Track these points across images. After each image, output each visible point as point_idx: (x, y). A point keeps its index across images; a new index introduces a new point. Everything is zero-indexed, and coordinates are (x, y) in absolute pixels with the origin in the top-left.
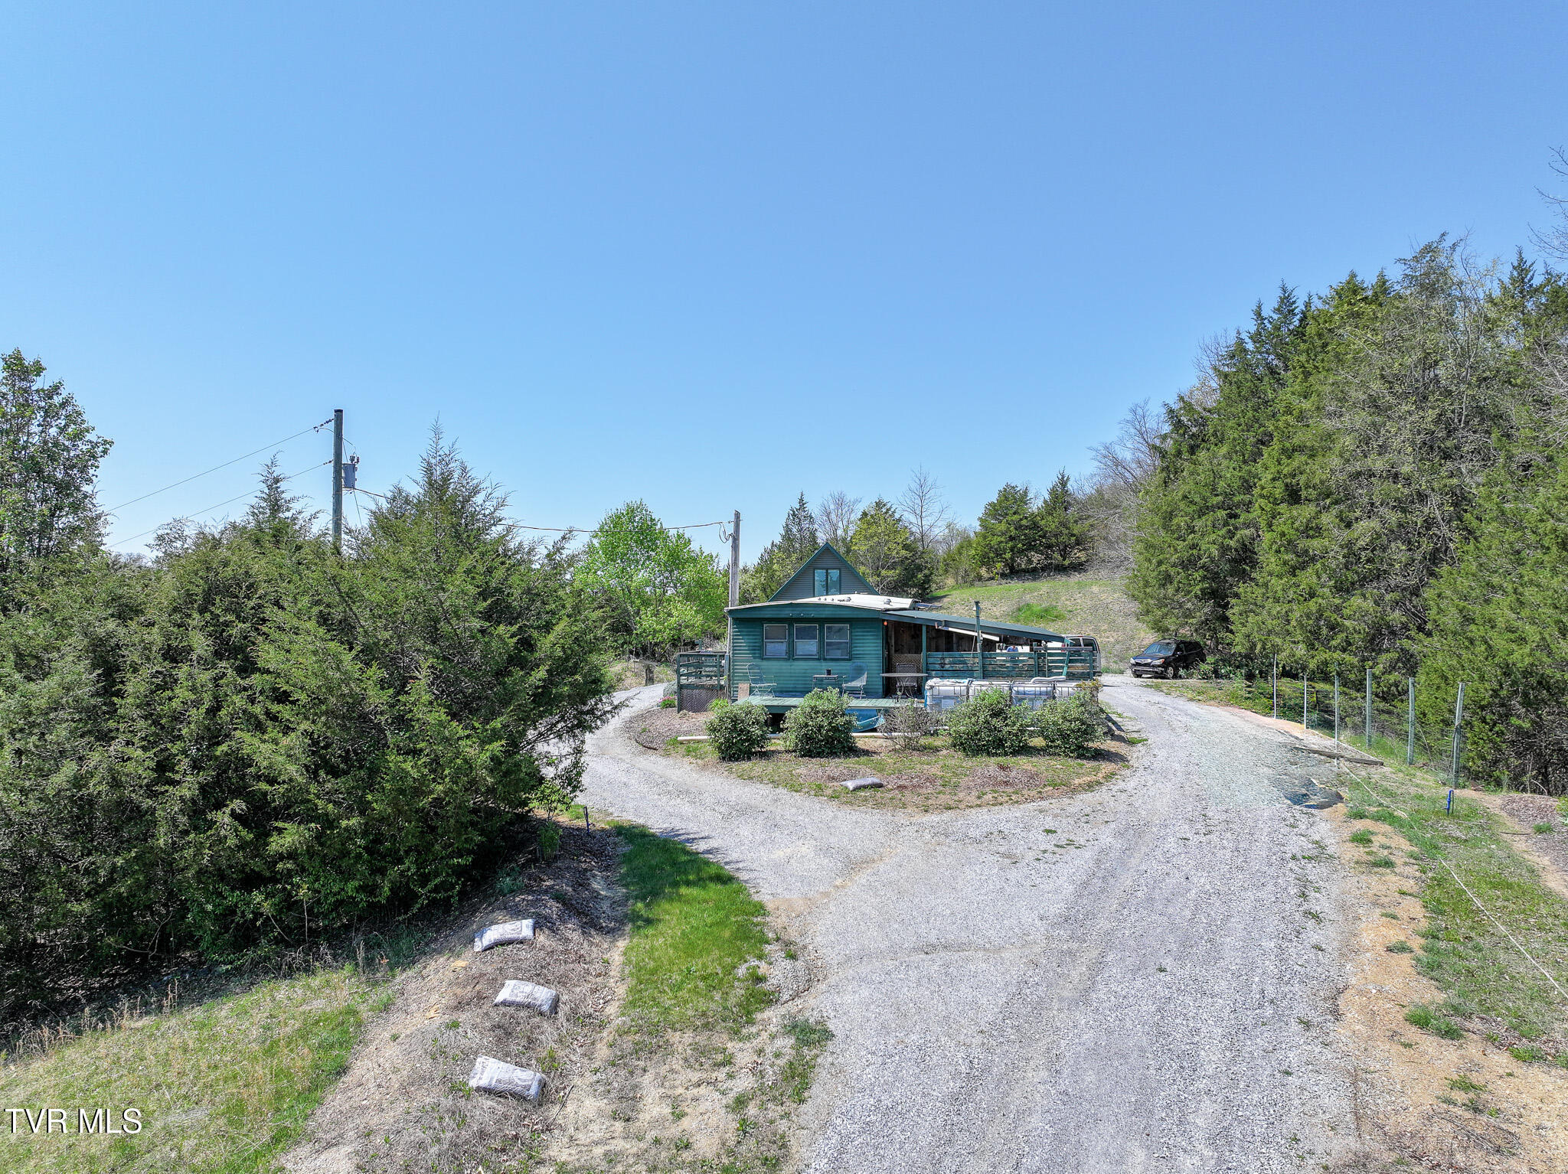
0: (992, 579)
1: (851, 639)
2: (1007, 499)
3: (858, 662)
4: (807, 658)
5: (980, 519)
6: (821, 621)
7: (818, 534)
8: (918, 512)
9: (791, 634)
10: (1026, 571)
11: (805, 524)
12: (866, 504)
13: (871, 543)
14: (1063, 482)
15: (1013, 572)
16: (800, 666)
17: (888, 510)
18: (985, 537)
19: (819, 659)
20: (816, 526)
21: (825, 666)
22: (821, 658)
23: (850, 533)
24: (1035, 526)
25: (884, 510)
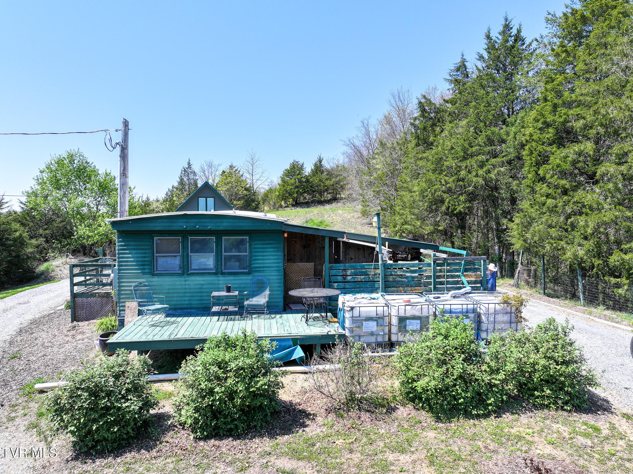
0: (288, 207)
1: (251, 252)
2: (294, 167)
3: (258, 276)
4: (203, 272)
5: (281, 177)
6: (219, 234)
7: (198, 182)
8: (251, 172)
9: (185, 248)
10: (303, 203)
11: (191, 176)
12: (225, 167)
13: (228, 187)
14: (320, 161)
15: (297, 204)
16: (195, 281)
17: (236, 170)
18: (284, 186)
19: (216, 274)
20: (197, 178)
21: (223, 280)
22: (218, 272)
23: (216, 181)
24: (308, 181)
25: (234, 170)
